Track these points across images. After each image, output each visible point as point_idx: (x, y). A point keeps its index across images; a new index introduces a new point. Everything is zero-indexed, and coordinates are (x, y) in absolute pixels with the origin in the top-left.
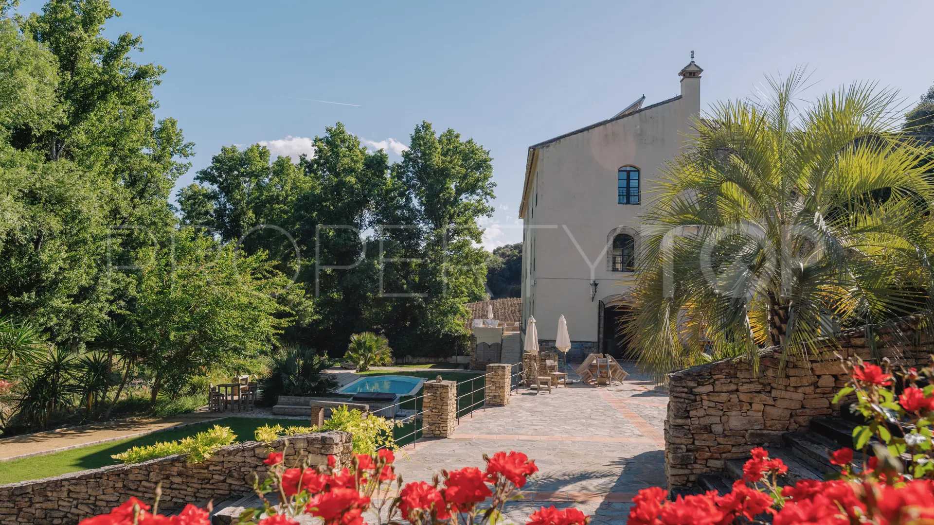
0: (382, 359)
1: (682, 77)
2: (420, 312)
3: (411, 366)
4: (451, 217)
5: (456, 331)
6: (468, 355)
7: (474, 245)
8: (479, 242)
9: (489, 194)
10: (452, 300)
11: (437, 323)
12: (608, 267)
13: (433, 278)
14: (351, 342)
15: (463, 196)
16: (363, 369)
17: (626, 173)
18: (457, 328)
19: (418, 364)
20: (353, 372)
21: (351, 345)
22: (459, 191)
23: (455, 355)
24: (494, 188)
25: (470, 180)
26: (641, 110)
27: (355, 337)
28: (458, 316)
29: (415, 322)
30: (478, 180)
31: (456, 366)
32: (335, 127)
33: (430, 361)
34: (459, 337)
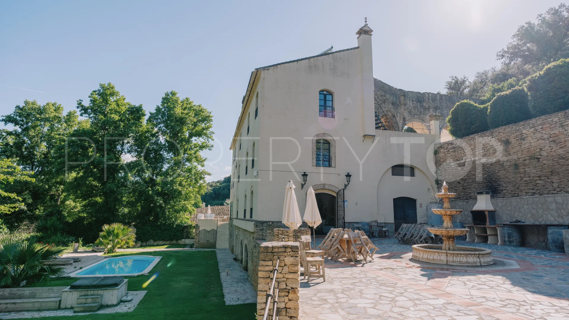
0: (127, 243)
1: (358, 36)
2: (161, 210)
3: (152, 247)
4: (185, 150)
5: (185, 223)
6: (193, 238)
7: (199, 168)
8: (203, 166)
9: (210, 138)
10: (183, 203)
11: (172, 218)
12: (313, 163)
13: (171, 187)
14: (102, 231)
15: (194, 139)
16: (111, 251)
17: (323, 95)
18: (186, 220)
19: (158, 245)
20: (101, 254)
21: (102, 234)
22: (191, 136)
23: (184, 238)
24: (213, 135)
25: (198, 128)
26: (333, 53)
27: (106, 227)
28: (187, 213)
29: (157, 217)
30: (204, 129)
31: (184, 246)
32: (107, 85)
33: (167, 243)
34: (187, 227)
